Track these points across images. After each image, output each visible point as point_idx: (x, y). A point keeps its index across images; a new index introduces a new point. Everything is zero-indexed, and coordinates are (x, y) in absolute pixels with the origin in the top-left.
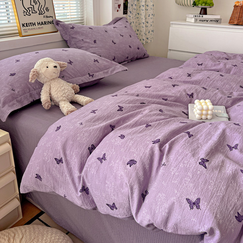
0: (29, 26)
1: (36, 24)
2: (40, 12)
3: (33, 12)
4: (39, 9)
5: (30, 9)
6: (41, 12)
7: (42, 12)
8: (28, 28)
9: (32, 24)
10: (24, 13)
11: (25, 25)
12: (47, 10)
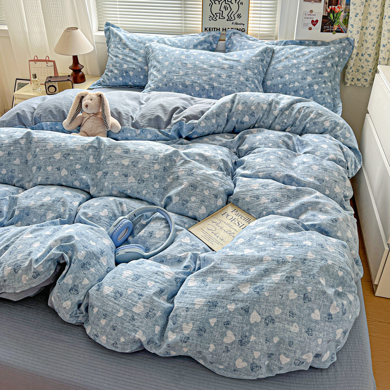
0: (212, 31)
1: (221, 30)
3: (221, 17)
4: (229, 15)
5: (218, 15)
6: (230, 18)
7: (232, 18)
9: (216, 29)
10: (210, 18)
12: (239, 16)
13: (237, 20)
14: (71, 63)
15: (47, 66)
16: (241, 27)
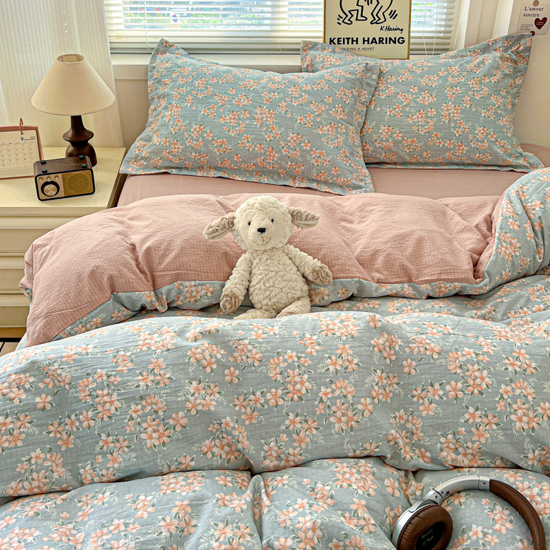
0: (344, 43)
1: (360, 41)
2: (375, 19)
4: (375, 14)
5: (354, 13)
6: (377, 19)
7: (380, 19)
8: (342, 46)
9: (350, 40)
10: (339, 19)
11: (336, 41)
12: (393, 15)
13: (390, 22)
15: (23, 139)
16: (397, 34)
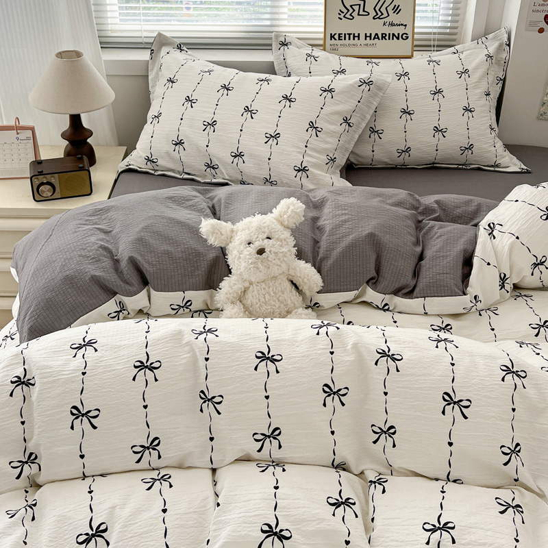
0: (345, 39)
1: (362, 37)
2: (377, 14)
5: (356, 8)
6: (380, 14)
7: (382, 14)
8: (342, 42)
9: (352, 36)
10: (340, 14)
12: (397, 10)
13: (393, 18)
14: (66, 124)
15: (18, 139)
16: (400, 30)
